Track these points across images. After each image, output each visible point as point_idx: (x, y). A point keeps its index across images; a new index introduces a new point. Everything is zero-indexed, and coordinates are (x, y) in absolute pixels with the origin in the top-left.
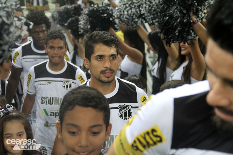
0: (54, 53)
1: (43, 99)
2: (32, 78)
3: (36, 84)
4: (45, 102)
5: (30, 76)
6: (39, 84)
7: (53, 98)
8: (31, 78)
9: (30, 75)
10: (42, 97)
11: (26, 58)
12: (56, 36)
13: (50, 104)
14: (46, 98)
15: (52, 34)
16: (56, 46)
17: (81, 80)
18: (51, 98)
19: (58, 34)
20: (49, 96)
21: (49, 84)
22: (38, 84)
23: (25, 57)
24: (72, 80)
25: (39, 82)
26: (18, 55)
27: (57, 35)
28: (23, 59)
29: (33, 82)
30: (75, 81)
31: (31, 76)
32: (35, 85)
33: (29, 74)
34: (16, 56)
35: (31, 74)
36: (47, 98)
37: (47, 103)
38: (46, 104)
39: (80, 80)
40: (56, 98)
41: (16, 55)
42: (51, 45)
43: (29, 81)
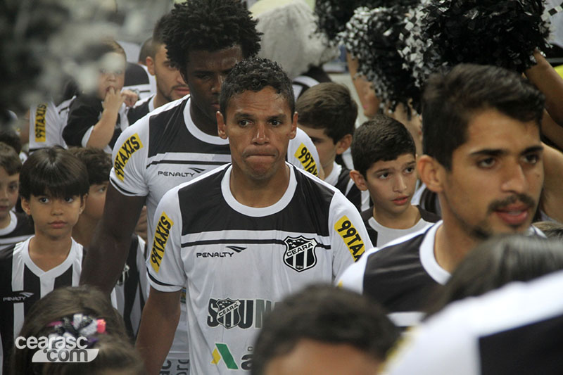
0: (254, 140)
1: (216, 310)
2: (170, 231)
3: (186, 253)
4: (221, 320)
5: (165, 227)
6: (199, 254)
7: (250, 303)
8: (168, 232)
9: (166, 223)
10: (212, 301)
11: (162, 162)
12: (258, 77)
13: (242, 326)
14: (226, 305)
15: (245, 71)
16: (259, 113)
17: (349, 235)
18: (242, 302)
19: (265, 71)
20: (237, 297)
21: (235, 252)
22: (195, 254)
23: (159, 157)
24: (315, 235)
25: (199, 248)
26: (137, 148)
27: (264, 74)
28: (155, 163)
29: (177, 246)
30: (325, 241)
31: (169, 227)
32: (184, 258)
33: (163, 218)
34: (128, 152)
35: (168, 218)
36: (229, 302)
37: (228, 321)
38: (228, 327)
39: (345, 237)
40: (260, 302)
41: (128, 148)
42: (240, 110)
43: (162, 244)
